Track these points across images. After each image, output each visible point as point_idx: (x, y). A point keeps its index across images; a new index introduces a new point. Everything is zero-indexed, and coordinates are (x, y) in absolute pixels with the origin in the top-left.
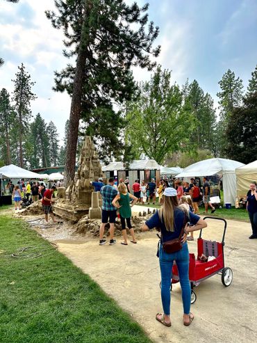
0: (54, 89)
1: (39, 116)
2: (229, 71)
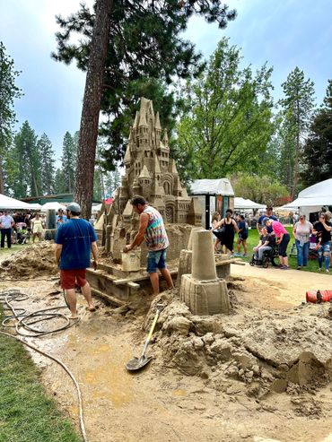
1: (26, 125)
2: (297, 70)
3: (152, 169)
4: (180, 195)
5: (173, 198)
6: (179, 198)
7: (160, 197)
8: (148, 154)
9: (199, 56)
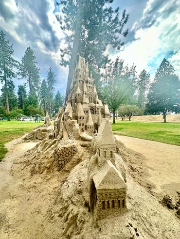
0: (61, 64)
1: (58, 92)
2: (144, 70)
3: (82, 89)
4: (98, 103)
5: (94, 105)
6: (97, 105)
7: (86, 103)
8: (81, 82)
9: (110, 60)
